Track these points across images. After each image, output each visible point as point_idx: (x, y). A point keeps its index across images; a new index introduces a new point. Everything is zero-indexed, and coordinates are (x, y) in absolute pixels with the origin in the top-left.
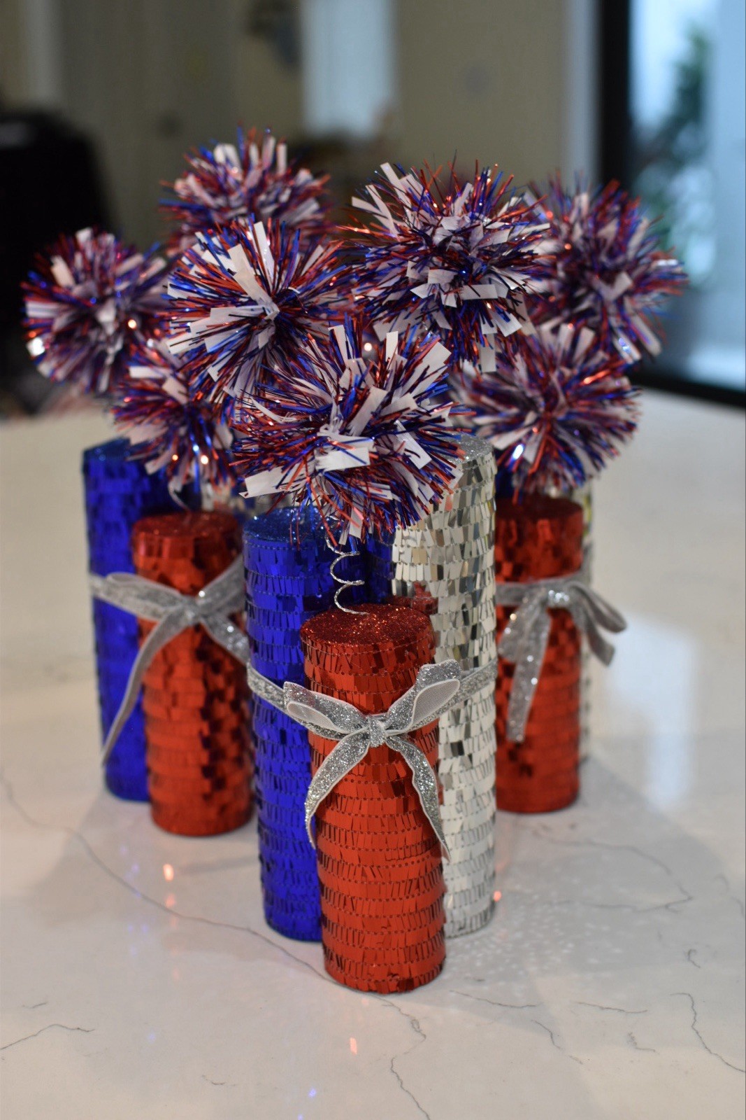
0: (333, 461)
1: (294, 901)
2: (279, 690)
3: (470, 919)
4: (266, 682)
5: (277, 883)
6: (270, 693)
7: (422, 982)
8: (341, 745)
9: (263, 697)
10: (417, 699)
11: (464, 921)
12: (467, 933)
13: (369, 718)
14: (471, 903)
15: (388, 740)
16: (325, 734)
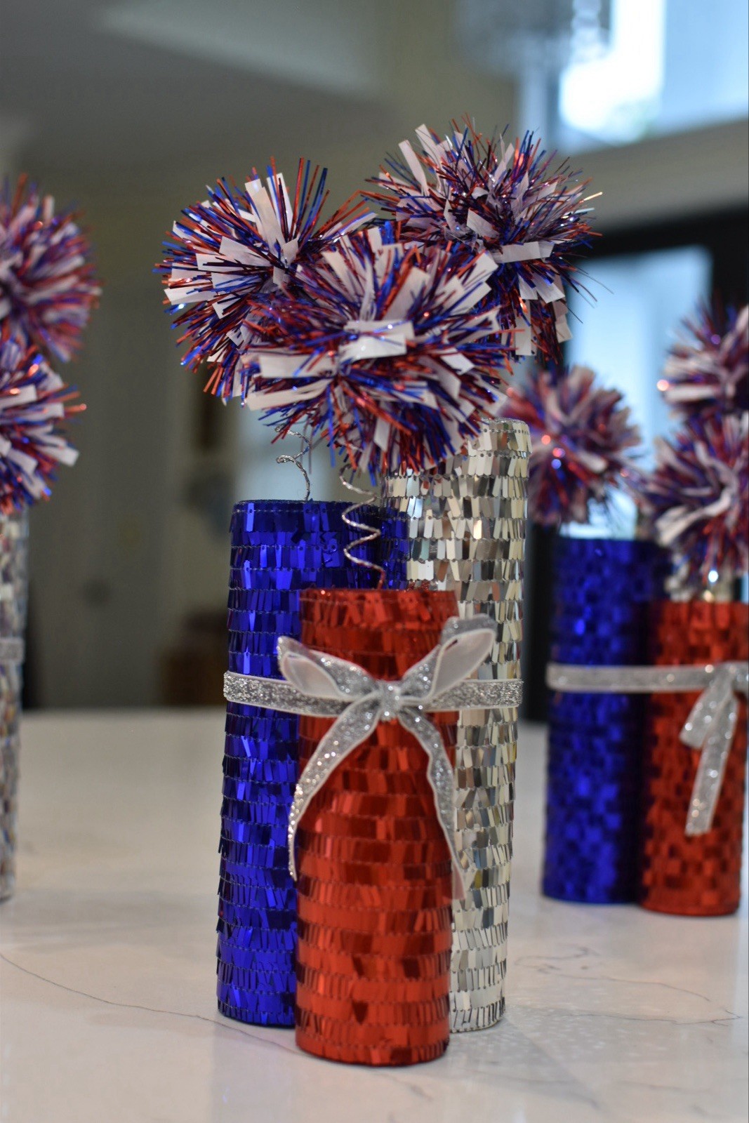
0: (362, 349)
1: (260, 971)
2: (265, 682)
3: (476, 1011)
4: (249, 679)
5: (240, 948)
6: (253, 691)
7: (423, 1057)
8: (343, 717)
9: (243, 700)
10: (442, 653)
11: (469, 1012)
12: (472, 1030)
13: (381, 683)
14: (479, 988)
15: (403, 712)
16: (324, 710)
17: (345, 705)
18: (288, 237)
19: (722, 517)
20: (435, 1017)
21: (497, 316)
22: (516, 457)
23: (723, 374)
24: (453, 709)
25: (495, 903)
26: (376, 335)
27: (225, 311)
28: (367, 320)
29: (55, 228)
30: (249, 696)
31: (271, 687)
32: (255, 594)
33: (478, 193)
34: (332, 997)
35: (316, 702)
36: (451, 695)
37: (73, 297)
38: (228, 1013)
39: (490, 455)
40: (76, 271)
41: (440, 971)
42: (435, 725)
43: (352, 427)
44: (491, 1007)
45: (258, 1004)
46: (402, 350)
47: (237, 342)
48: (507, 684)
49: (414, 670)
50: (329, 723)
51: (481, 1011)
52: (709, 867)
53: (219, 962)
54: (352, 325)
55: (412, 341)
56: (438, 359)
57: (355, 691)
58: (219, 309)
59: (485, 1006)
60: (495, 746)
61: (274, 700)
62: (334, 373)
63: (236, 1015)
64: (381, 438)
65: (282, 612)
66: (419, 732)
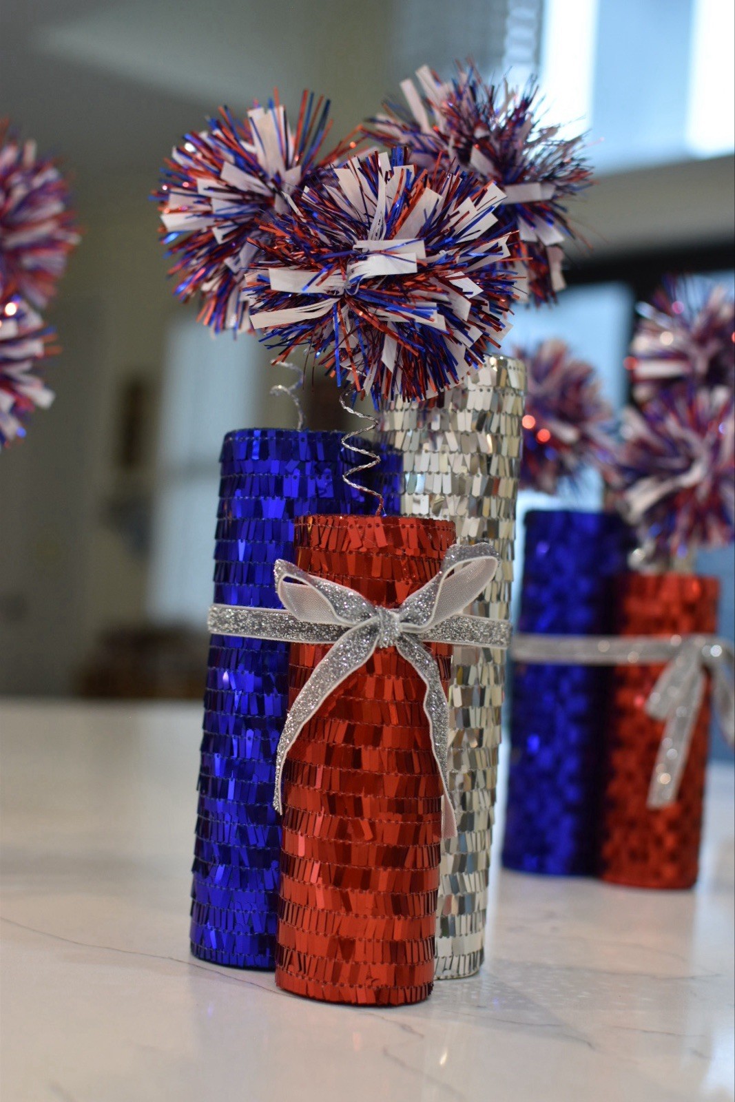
1: (238, 910)
2: (255, 611)
3: (457, 958)
4: (236, 610)
5: (218, 887)
6: (241, 621)
7: (409, 1000)
8: (339, 644)
9: (230, 632)
10: (443, 580)
11: (450, 959)
12: (452, 978)
13: (379, 609)
14: (461, 935)
15: (401, 639)
16: (319, 636)
17: (341, 631)
18: (288, 167)
19: (693, 489)
20: (422, 959)
21: (507, 243)
22: (514, 395)
23: (694, 351)
24: (449, 641)
25: (479, 849)
26: (387, 253)
27: (225, 237)
28: (375, 240)
29: (38, 169)
30: (236, 627)
31: (262, 616)
32: (246, 523)
33: (479, 133)
34: (317, 934)
35: (311, 629)
36: (446, 627)
37: (50, 243)
38: (202, 956)
39: (489, 390)
40: (56, 217)
41: (428, 912)
42: (432, 655)
43: (355, 351)
44: (472, 955)
45: (234, 945)
46: (413, 269)
47: (234, 269)
48: (499, 624)
49: (414, 597)
50: (325, 650)
51: (462, 958)
52: (670, 841)
53: (193, 903)
54: (360, 244)
55: (422, 260)
56: (446, 282)
57: (353, 617)
58: (219, 234)
59: (466, 953)
60: (485, 687)
61: (264, 629)
62: (341, 293)
63: (211, 956)
64: (389, 358)
65: (274, 542)
66: (417, 661)
